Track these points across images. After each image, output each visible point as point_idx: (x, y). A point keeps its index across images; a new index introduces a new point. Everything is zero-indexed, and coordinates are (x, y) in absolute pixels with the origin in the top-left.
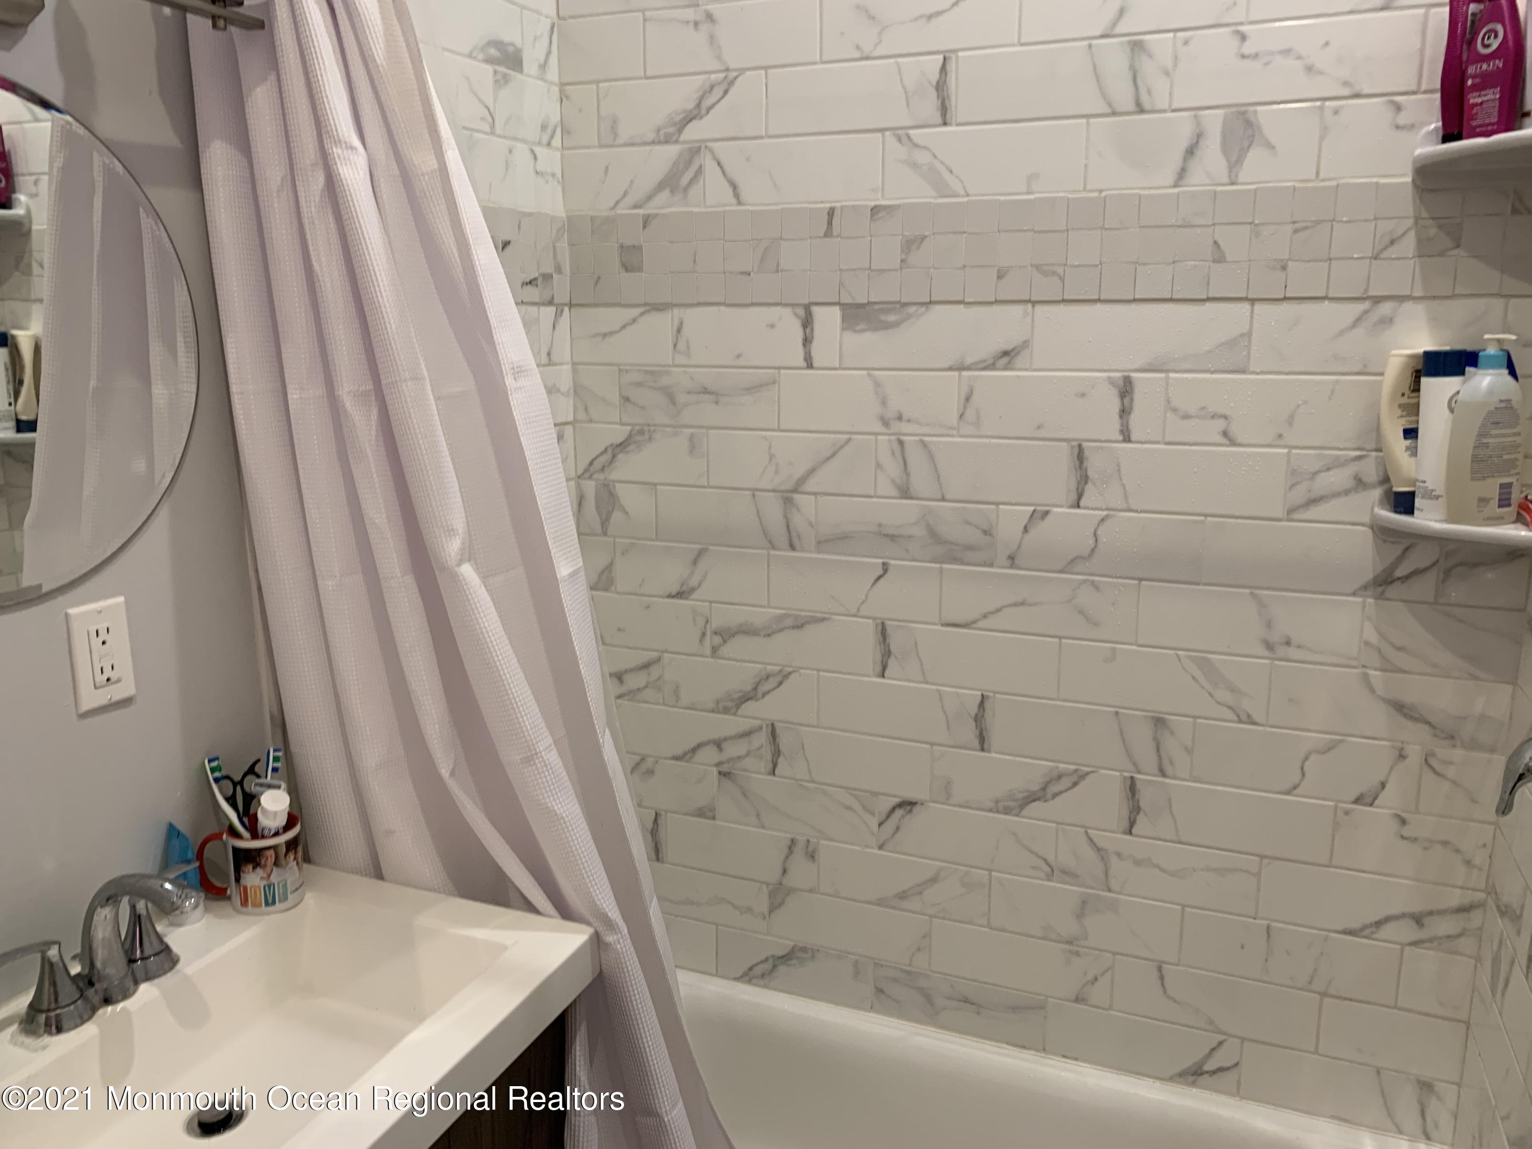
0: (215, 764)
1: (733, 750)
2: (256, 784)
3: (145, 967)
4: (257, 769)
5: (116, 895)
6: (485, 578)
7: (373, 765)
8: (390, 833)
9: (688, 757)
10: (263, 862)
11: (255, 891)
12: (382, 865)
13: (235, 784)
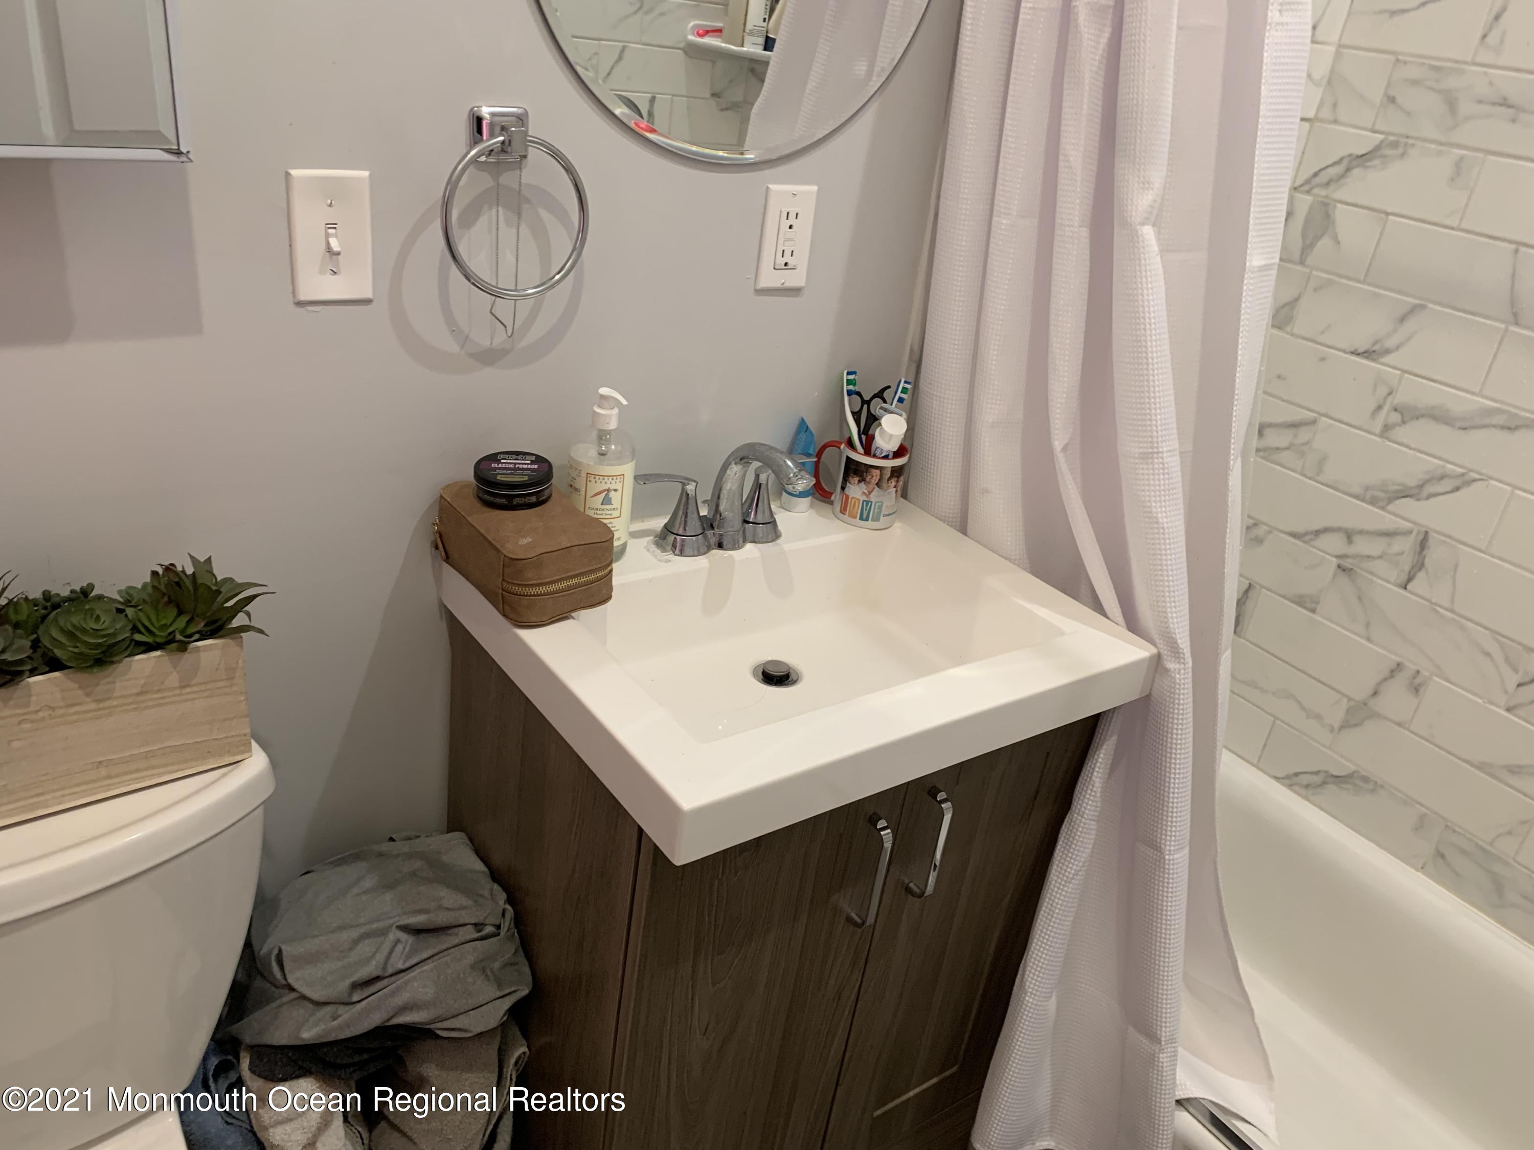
0: (851, 377)
1: (1362, 546)
2: (881, 408)
3: (755, 530)
4: (886, 395)
5: (747, 457)
6: (1164, 250)
7: (991, 421)
8: (986, 491)
9: (1307, 538)
10: (868, 479)
11: (855, 502)
12: (969, 521)
13: (864, 402)
